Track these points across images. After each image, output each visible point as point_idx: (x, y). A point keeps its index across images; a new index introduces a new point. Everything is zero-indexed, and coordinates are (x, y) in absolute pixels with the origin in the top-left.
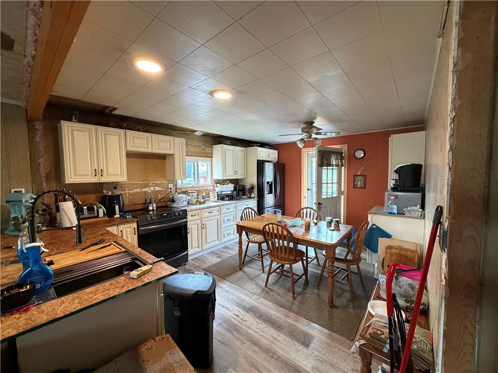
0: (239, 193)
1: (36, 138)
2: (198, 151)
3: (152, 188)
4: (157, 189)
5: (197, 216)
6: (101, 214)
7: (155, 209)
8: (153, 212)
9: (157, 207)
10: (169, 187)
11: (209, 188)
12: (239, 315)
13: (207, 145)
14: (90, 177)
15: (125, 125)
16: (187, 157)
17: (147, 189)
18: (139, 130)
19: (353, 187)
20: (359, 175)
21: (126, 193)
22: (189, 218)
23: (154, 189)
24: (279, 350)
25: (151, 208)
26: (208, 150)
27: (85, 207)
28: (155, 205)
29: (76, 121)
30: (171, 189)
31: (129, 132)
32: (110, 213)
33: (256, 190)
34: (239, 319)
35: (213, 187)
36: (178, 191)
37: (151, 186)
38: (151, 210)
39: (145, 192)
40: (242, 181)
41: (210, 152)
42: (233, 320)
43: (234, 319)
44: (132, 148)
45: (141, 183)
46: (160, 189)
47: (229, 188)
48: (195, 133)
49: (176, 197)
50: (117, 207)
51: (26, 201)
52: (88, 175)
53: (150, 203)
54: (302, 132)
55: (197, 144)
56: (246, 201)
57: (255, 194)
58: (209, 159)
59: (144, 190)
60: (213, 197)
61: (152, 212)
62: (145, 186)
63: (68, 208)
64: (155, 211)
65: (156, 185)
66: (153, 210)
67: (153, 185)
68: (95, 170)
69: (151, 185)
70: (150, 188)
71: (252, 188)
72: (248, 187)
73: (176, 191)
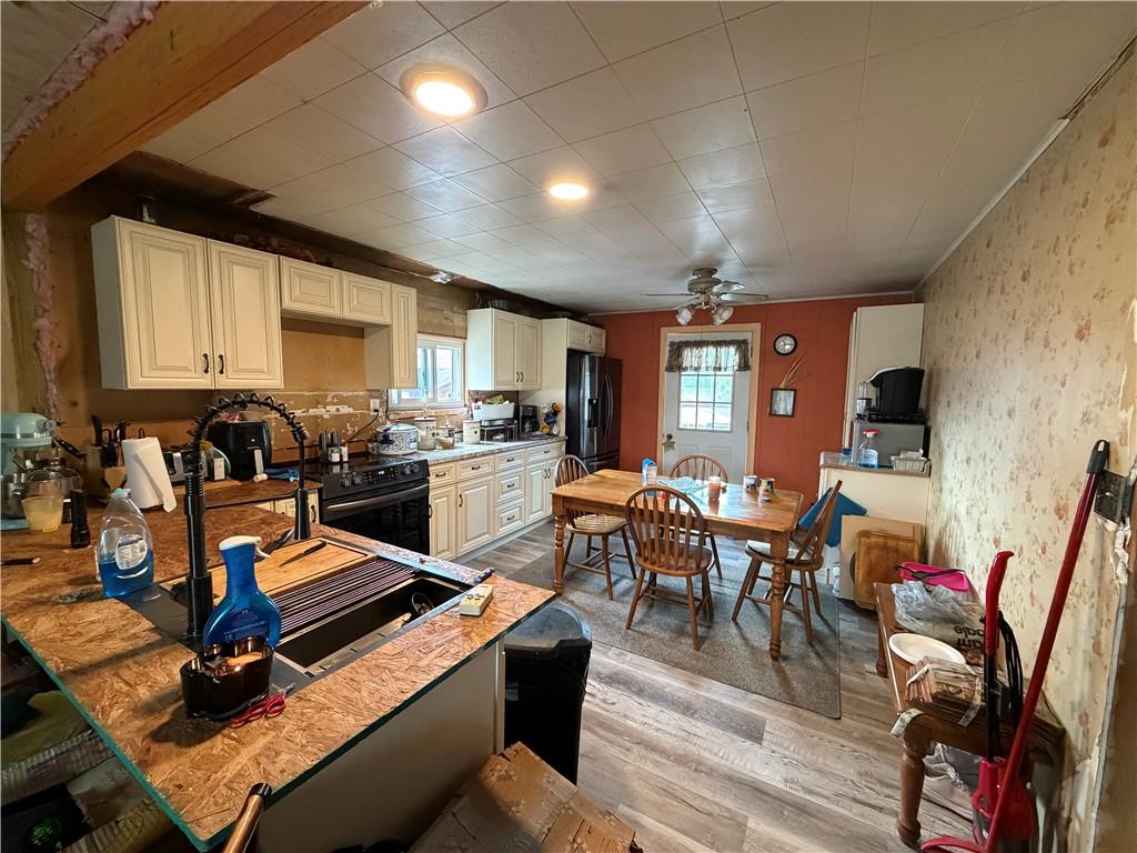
0: (524, 424)
1: (27, 259)
2: (436, 321)
3: (332, 409)
4: (345, 410)
5: (446, 477)
6: (220, 473)
7: (345, 459)
8: (342, 468)
9: (350, 456)
10: (372, 406)
11: (458, 411)
13: (455, 309)
14: (194, 375)
16: (420, 336)
17: (320, 411)
19: (771, 414)
20: (782, 389)
21: (270, 419)
23: (338, 410)
24: (707, 755)
25: (336, 458)
26: (457, 320)
27: (178, 455)
28: (345, 450)
29: (153, 221)
30: (376, 411)
31: (286, 262)
32: (241, 469)
33: (562, 417)
34: (597, 701)
35: (466, 409)
36: (391, 417)
37: (329, 404)
38: (336, 463)
39: (316, 417)
40: (528, 397)
41: (461, 324)
42: (587, 706)
44: (294, 305)
45: (307, 394)
46: (351, 410)
47: (504, 410)
48: (432, 278)
49: (391, 431)
50: (258, 454)
52: (186, 369)
53: (331, 444)
54: (690, 290)
55: (434, 305)
56: (545, 442)
57: (560, 428)
58: (459, 341)
59: (312, 412)
60: (470, 433)
61: (338, 467)
62: (317, 402)
63: (146, 451)
64: (346, 466)
65: (342, 401)
66: (341, 463)
67: (335, 401)
68: (206, 356)
69: (329, 400)
70: (328, 408)
71: (555, 412)
72: (546, 411)
73: (387, 417)
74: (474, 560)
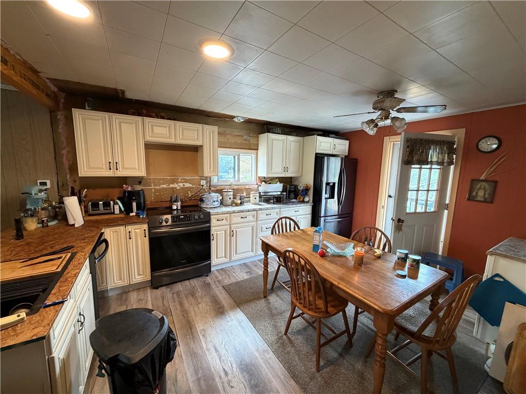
0: (289, 195)
1: (59, 129)
2: (239, 142)
3: (181, 185)
4: (187, 185)
5: (224, 221)
6: (117, 211)
7: (179, 208)
9: (182, 207)
10: (201, 184)
11: (251, 187)
12: (229, 372)
13: (251, 135)
15: (144, 111)
17: (175, 185)
18: (162, 118)
20: (482, 181)
21: (151, 189)
22: (214, 222)
23: (184, 185)
25: (174, 207)
26: (252, 141)
27: (101, 203)
28: (179, 203)
29: (90, 108)
30: (202, 186)
31: (147, 119)
32: (128, 209)
33: (311, 192)
35: (257, 186)
36: (212, 189)
37: (179, 182)
38: (174, 210)
39: (173, 188)
40: (296, 180)
41: (255, 142)
42: (217, 380)
43: (220, 377)
45: (169, 178)
46: (191, 185)
47: (276, 189)
48: (234, 120)
49: (205, 196)
50: (134, 204)
51: (35, 194)
52: (102, 168)
53: (176, 201)
55: (238, 134)
56: (294, 206)
57: (309, 198)
58: (254, 152)
59: (171, 186)
60: (254, 197)
61: (176, 211)
62: (173, 182)
63: (72, 204)
64: (179, 211)
65: (186, 181)
66: (177, 209)
67: (182, 181)
68: (110, 163)
69: (180, 180)
70: (179, 184)
71: (307, 190)
72: (302, 188)
73: (210, 189)
74: (222, 269)
